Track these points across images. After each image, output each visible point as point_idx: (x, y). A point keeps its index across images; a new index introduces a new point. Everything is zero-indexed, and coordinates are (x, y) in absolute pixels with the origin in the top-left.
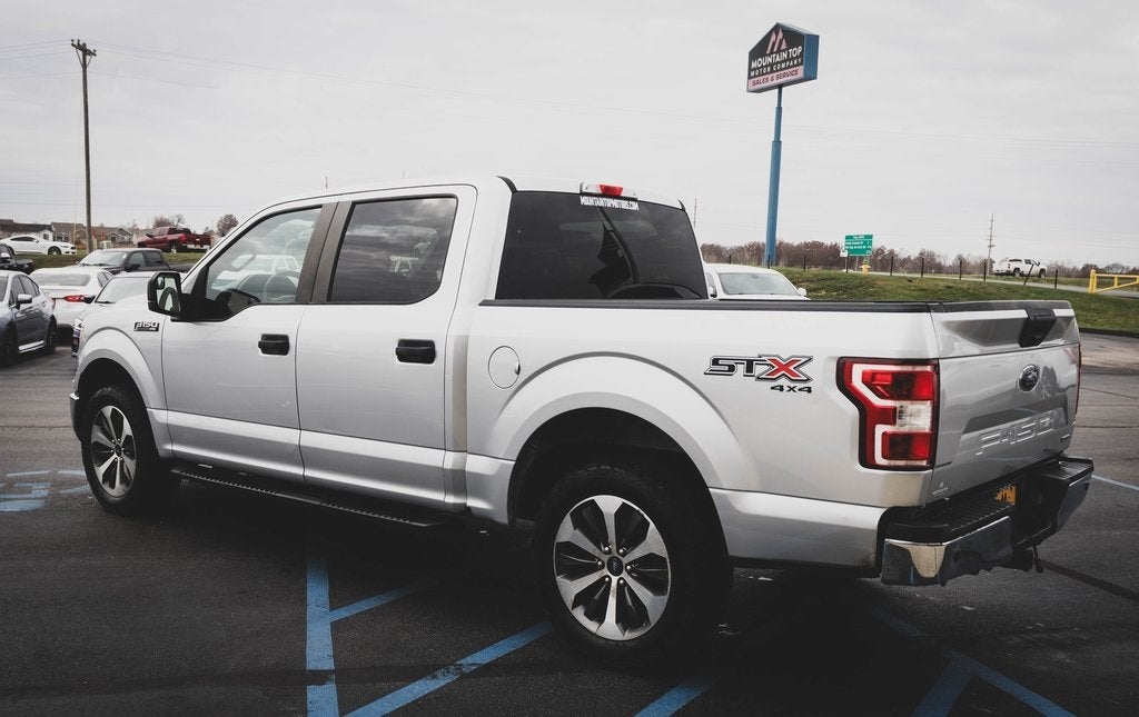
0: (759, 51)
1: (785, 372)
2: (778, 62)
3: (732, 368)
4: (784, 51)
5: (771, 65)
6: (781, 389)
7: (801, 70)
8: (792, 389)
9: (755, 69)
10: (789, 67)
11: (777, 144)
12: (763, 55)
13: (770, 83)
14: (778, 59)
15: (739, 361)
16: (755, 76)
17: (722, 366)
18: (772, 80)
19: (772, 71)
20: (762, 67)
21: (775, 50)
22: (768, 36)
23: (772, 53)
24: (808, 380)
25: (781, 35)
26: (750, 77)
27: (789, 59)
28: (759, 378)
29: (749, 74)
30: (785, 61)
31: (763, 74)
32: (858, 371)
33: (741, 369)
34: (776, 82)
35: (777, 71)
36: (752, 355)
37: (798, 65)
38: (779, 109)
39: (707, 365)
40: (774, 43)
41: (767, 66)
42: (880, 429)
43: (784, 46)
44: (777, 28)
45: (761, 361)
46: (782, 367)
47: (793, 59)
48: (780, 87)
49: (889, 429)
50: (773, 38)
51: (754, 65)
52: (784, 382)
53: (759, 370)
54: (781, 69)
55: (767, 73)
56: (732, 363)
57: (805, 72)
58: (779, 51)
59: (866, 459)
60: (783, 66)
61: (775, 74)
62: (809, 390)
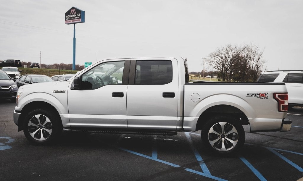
0: (68, 14)
1: (263, 96)
2: (74, 17)
3: (252, 96)
4: (75, 14)
5: (72, 17)
6: (262, 99)
7: (80, 20)
8: (264, 99)
9: (67, 18)
10: (77, 19)
11: (74, 38)
12: (69, 15)
13: (72, 22)
14: (74, 16)
15: (253, 94)
16: (67, 20)
17: (249, 95)
18: (72, 21)
19: (72, 19)
20: (69, 18)
21: (73, 14)
22: (70, 10)
23: (72, 14)
24: (268, 97)
25: (74, 10)
26: (66, 20)
27: (77, 16)
28: (257, 97)
29: (65, 19)
30: (76, 17)
31: (70, 20)
32: (277, 95)
33: (254, 96)
34: (73, 22)
35: (74, 19)
36: (256, 93)
37: (79, 18)
38: (75, 29)
39: (246, 95)
40: (72, 12)
41: (70, 18)
42: (281, 105)
43: (75, 13)
44: (73, 8)
45: (258, 94)
46: (262, 95)
47: (78, 17)
48: (74, 23)
49: (283, 105)
50: (72, 10)
51: (67, 17)
52: (263, 98)
53: (257, 96)
54: (75, 19)
55: (71, 20)
56: (252, 94)
57: (82, 20)
58: (74, 14)
59: (279, 110)
60: (75, 18)
61: (73, 20)
62: (268, 99)
